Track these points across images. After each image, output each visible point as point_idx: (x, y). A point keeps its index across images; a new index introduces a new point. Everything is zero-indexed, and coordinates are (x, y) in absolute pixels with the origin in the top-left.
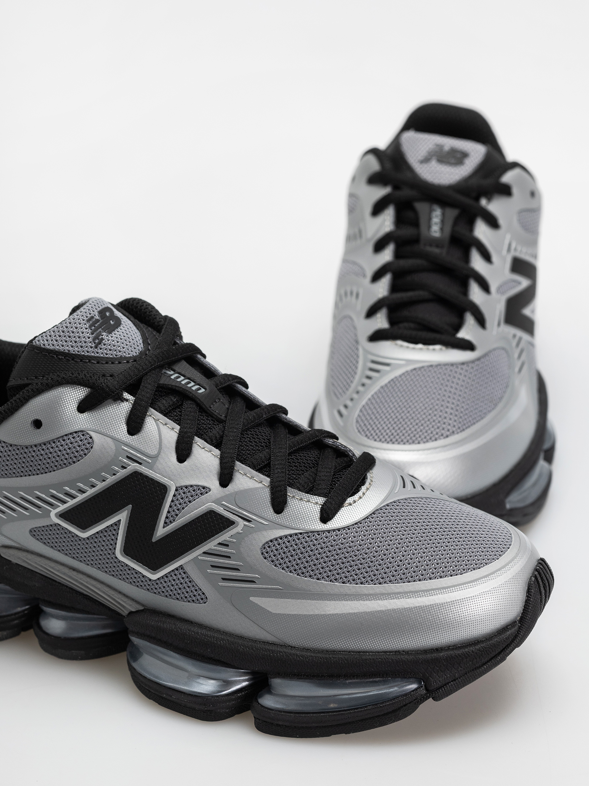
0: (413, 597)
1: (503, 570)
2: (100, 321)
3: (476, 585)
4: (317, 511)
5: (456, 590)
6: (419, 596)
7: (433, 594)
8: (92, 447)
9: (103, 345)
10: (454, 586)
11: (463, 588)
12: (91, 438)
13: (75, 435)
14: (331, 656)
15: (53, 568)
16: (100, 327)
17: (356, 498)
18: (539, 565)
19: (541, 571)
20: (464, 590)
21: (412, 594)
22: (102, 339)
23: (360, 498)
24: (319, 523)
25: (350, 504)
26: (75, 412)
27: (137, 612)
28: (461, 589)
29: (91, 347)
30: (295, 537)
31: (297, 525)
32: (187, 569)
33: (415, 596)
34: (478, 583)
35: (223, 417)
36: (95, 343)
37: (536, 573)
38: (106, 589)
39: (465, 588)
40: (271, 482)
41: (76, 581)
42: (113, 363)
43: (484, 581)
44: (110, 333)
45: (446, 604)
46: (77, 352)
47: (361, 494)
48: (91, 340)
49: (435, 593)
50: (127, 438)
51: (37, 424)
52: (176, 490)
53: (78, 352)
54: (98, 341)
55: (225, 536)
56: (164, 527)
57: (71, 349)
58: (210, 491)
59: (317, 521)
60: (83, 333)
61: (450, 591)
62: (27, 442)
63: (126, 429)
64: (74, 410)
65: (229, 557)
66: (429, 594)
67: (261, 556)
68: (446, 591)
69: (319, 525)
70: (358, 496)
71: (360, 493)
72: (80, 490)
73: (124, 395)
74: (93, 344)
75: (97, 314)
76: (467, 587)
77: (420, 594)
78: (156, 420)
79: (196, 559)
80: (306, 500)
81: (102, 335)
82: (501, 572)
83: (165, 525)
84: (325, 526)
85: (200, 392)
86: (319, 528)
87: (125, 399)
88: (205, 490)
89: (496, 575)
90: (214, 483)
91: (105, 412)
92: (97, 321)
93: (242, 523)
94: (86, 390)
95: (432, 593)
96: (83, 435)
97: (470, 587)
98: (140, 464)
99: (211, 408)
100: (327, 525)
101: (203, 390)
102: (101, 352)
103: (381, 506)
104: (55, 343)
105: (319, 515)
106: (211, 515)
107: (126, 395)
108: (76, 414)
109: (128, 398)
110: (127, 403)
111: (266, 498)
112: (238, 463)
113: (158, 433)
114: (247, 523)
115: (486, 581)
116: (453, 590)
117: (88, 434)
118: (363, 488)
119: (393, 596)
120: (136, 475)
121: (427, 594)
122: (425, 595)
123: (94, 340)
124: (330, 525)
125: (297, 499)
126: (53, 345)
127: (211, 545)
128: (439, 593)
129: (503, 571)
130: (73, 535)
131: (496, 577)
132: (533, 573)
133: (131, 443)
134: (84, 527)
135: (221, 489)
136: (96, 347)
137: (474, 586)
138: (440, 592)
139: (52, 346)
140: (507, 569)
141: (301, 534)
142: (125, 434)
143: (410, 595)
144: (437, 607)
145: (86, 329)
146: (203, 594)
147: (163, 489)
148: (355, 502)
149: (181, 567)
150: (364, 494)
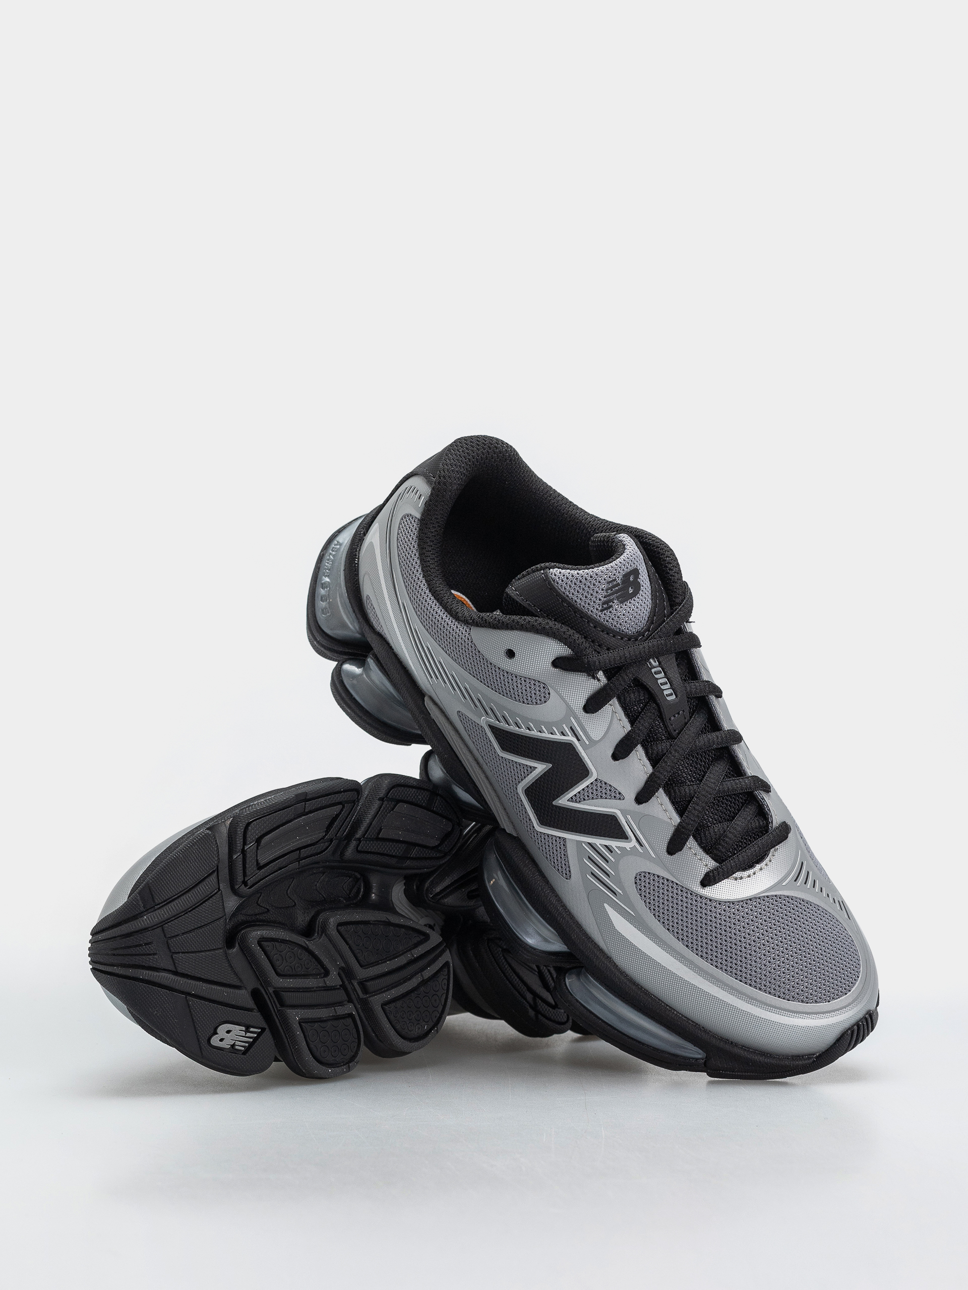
0: (736, 996)
1: (827, 1014)
2: (619, 585)
3: (795, 1017)
4: (703, 873)
5: (775, 1012)
6: (741, 998)
7: (754, 1004)
8: (545, 702)
9: (608, 612)
10: (776, 1007)
11: (782, 1014)
12: (549, 694)
13: (537, 683)
14: (641, 994)
15: (461, 748)
16: (616, 592)
17: (745, 875)
18: (864, 1020)
19: (862, 1028)
20: (781, 1016)
21: (737, 994)
22: (611, 606)
23: (749, 876)
24: (698, 885)
25: (736, 879)
26: (549, 664)
27: (510, 835)
28: (780, 1013)
29: (597, 609)
30: (671, 884)
31: (678, 875)
32: (568, 845)
33: (738, 996)
34: (797, 1016)
35: (674, 734)
36: (602, 607)
37: (856, 1027)
38: (496, 799)
39: (784, 1014)
40: (679, 824)
41: (474, 772)
42: (608, 634)
43: (804, 1017)
44: (622, 602)
45: (759, 1019)
46: (582, 607)
47: (752, 873)
48: (600, 602)
49: (756, 1004)
50: (579, 712)
51: (511, 654)
52: (596, 780)
53: (584, 607)
54: (607, 606)
55: (614, 844)
56: (568, 800)
57: (578, 601)
58: (624, 799)
59: (697, 882)
60: (597, 592)
61: (769, 1010)
62: (494, 661)
63: (583, 704)
64: (549, 662)
65: (608, 862)
66: (751, 1002)
67: (634, 880)
68: (766, 1008)
69: (696, 886)
70: (748, 874)
71: (751, 871)
72: (516, 723)
73: (599, 674)
74: (601, 607)
75: (621, 577)
76: (786, 1015)
77: (743, 997)
78: (614, 712)
79: (579, 843)
80: (699, 857)
81: (613, 603)
82: (824, 1016)
83: (570, 800)
84: (701, 890)
85: (669, 698)
86: (695, 889)
87: (597, 678)
88: (619, 796)
89: (817, 1016)
90: (630, 794)
91: (574, 677)
92: (618, 585)
93: (634, 842)
94: (569, 650)
95: (753, 1002)
96: (544, 687)
97: (788, 1015)
98: (579, 740)
99: (670, 719)
100: (704, 890)
101: (674, 697)
102: (604, 617)
103: (761, 895)
104: (568, 588)
105: (702, 877)
106: (613, 819)
107: (600, 674)
108: (548, 666)
109: (601, 679)
110: (598, 683)
111: (666, 837)
112: (661, 790)
113: (609, 724)
114: (638, 846)
115: (806, 1018)
116: (772, 1010)
117: (549, 690)
118: (758, 867)
119: (720, 985)
120: (569, 746)
121: (749, 1001)
122: (747, 1001)
123: (604, 604)
124: (706, 891)
125: (692, 852)
126: (565, 589)
127: (599, 842)
128: (759, 1006)
129: (826, 1016)
130: (492, 745)
131: (817, 1018)
132: (853, 1026)
133: (581, 719)
134: (504, 748)
135: (633, 803)
136: (602, 611)
137: (792, 1017)
138: (761, 1005)
139: (563, 589)
140: (830, 1015)
141: (677, 884)
142: (580, 708)
143: (734, 993)
144: (750, 1016)
145: (602, 590)
146: (570, 871)
147: (585, 772)
148: (741, 878)
149: (564, 839)
150: (754, 874)
